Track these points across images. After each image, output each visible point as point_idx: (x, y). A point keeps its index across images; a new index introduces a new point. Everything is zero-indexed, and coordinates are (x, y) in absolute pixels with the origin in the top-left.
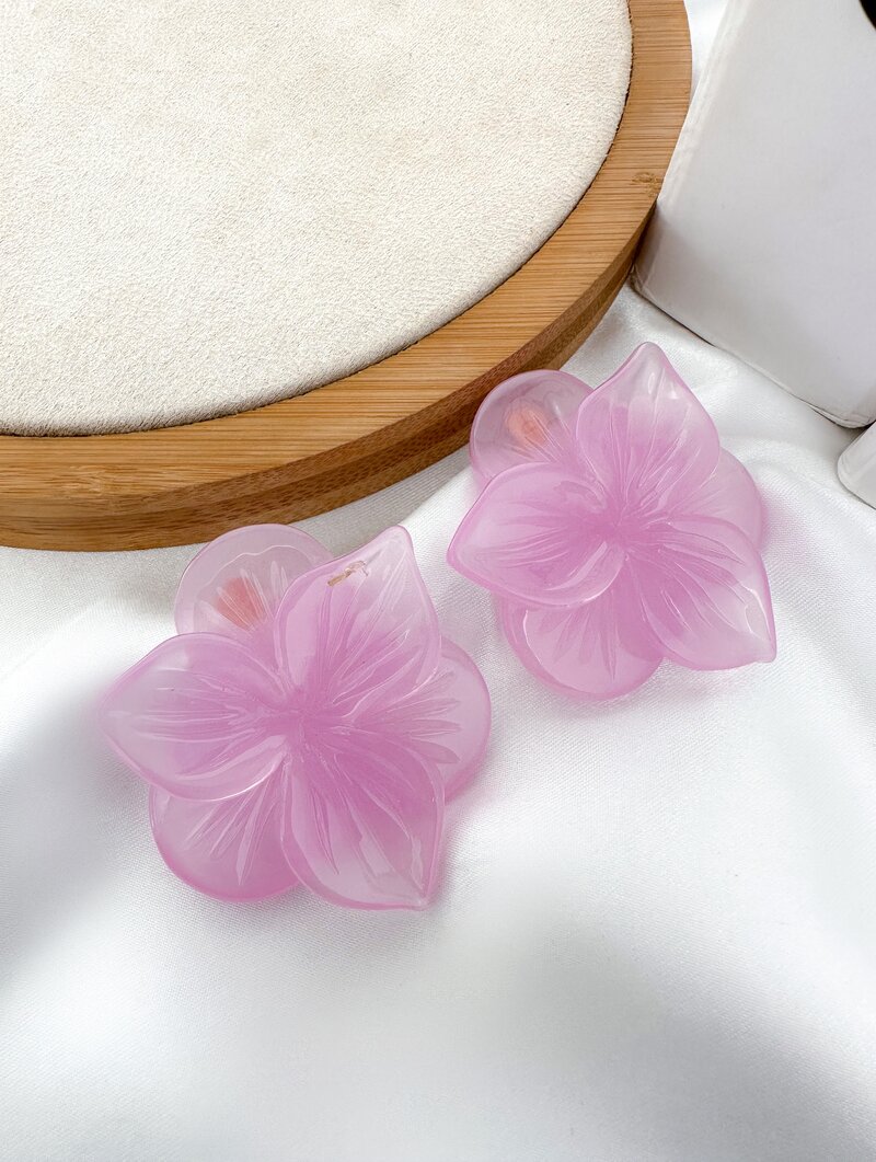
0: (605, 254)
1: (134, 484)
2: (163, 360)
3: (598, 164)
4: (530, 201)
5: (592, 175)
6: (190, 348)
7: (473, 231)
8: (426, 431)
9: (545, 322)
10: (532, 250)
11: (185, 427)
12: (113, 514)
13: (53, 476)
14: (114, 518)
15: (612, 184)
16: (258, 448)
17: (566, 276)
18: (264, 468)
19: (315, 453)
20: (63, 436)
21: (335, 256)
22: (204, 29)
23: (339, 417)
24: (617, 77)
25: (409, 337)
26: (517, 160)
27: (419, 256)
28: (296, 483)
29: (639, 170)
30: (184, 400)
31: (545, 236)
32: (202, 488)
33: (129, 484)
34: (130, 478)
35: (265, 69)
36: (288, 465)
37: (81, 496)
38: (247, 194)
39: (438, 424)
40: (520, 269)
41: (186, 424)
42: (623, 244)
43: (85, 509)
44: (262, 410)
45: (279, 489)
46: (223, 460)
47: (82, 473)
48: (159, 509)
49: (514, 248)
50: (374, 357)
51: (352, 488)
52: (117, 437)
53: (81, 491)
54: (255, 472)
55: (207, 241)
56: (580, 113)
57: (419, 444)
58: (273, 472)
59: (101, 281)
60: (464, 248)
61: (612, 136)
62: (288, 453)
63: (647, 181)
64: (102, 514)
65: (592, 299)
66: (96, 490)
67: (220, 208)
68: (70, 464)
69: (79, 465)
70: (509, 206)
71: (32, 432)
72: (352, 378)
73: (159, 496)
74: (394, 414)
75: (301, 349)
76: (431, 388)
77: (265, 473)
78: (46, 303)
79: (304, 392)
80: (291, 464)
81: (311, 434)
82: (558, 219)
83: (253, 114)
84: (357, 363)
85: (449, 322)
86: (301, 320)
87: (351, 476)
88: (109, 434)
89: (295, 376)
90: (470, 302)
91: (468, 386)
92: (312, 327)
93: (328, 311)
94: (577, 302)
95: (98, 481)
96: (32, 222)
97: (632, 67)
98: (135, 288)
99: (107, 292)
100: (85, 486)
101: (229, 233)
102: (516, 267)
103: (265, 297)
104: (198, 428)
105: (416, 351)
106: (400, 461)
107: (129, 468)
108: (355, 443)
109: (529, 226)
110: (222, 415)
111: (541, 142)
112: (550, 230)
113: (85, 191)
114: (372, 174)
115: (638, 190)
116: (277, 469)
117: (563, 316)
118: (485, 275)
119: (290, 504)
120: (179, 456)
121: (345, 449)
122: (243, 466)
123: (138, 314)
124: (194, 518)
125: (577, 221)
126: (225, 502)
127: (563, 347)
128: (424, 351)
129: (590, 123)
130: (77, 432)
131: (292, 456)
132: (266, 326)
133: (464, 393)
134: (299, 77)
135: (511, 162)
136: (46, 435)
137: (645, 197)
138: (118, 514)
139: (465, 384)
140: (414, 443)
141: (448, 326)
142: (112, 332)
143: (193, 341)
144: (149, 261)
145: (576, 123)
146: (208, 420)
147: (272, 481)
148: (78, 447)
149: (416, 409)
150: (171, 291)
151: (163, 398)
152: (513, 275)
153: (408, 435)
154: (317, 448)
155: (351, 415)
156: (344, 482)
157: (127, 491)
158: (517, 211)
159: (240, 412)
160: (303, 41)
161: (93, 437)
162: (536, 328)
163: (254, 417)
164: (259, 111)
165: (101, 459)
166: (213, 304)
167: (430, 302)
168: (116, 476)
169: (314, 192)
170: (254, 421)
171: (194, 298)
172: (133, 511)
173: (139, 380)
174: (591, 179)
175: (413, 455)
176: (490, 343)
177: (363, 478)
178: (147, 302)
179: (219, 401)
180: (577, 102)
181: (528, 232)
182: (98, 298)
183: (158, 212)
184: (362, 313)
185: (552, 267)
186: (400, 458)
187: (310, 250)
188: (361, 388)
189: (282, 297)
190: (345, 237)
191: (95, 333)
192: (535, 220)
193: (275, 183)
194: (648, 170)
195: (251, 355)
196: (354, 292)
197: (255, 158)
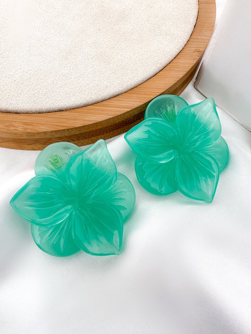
2: (45, 93)
3: (184, 45)
4: (162, 55)
5: (181, 49)
6: (53, 90)
7: (143, 62)
8: (123, 121)
10: (160, 69)
12: (25, 138)
13: (7, 125)
14: (26, 139)
15: (187, 52)
16: (70, 121)
17: (171, 78)
18: (72, 127)
20: (12, 113)
21: (100, 66)
23: (95, 114)
24: (192, 20)
25: (120, 92)
26: (159, 42)
27: (126, 68)
28: (81, 133)
29: (195, 48)
30: (49, 105)
31: (165, 65)
32: (52, 132)
33: (30, 129)
34: (30, 127)
35: (87, 10)
36: (78, 127)
38: (76, 46)
39: (127, 120)
40: (156, 74)
41: (49, 112)
42: (189, 69)
43: (16, 135)
44: (73, 110)
45: (76, 135)
46: (59, 124)
47: (16, 125)
48: (39, 138)
49: (155, 68)
50: (108, 97)
53: (15, 130)
54: (68, 128)
55: (63, 59)
56: (180, 30)
57: (121, 125)
58: (74, 129)
59: (30, 68)
60: (140, 67)
61: (189, 37)
62: (79, 124)
63: (198, 52)
64: (22, 138)
65: (177, 86)
66: (20, 130)
67: (68, 49)
68: (13, 122)
69: (15, 122)
70: (155, 56)
71: (3, 111)
72: (101, 103)
73: (39, 133)
74: (112, 115)
75: (86, 93)
76: (124, 108)
77: (72, 129)
78: (12, 73)
79: (86, 106)
80: (80, 127)
82: (169, 61)
83: (82, 23)
84: (103, 98)
85: (133, 89)
86: (88, 84)
87: (99, 133)
88: (26, 113)
89: (84, 101)
90: (140, 83)
91: (136, 108)
92: (91, 86)
93: (96, 82)
94: (172, 86)
95: (20, 127)
96: (12, 49)
97: (197, 18)
98: (39, 71)
99: (31, 71)
100: (17, 128)
101: (70, 57)
102: (155, 74)
103: (78, 76)
104: (53, 114)
105: (121, 96)
107: (30, 124)
108: (100, 122)
109: (160, 62)
110: (61, 111)
111: (167, 37)
112: (167, 64)
115: (195, 54)
116: (75, 128)
118: (145, 75)
119: (79, 140)
120: (46, 122)
121: (96, 124)
122: (64, 126)
123: (39, 79)
125: (175, 62)
126: (59, 137)
128: (124, 97)
129: (182, 33)
130: (16, 112)
131: (80, 125)
132: (77, 85)
133: (135, 110)
134: (97, 13)
136: (7, 112)
137: (197, 56)
138: (27, 138)
140: (119, 125)
141: (132, 90)
142: (30, 83)
143: (54, 88)
144: (44, 63)
145: (178, 33)
146: (56, 112)
147: (74, 132)
148: (16, 116)
149: (119, 114)
150: (50, 72)
151: (43, 104)
153: (117, 122)
154: (88, 123)
155: (99, 114)
157: (29, 131)
158: (157, 57)
159: (66, 110)
161: (21, 114)
162: (159, 93)
163: (70, 112)
164: (83, 22)
165: (22, 121)
166: (62, 77)
167: (127, 82)
168: (26, 126)
169: (97, 47)
170: (70, 113)
171: (56, 75)
172: (31, 138)
173: (37, 98)
174: (181, 50)
175: (119, 129)
176: (145, 96)
177: (103, 134)
178: (42, 75)
179: (60, 106)
180: (179, 26)
181: (160, 64)
182: (28, 73)
183: (49, 49)
184: (106, 84)
185: (166, 75)
186: (114, 129)
187: (93, 64)
188: (104, 106)
189: (83, 77)
190: (104, 61)
191: (26, 83)
192: (162, 60)
193: (85, 43)
194: (199, 49)
195: (72, 93)
196: (105, 77)
197: (80, 36)
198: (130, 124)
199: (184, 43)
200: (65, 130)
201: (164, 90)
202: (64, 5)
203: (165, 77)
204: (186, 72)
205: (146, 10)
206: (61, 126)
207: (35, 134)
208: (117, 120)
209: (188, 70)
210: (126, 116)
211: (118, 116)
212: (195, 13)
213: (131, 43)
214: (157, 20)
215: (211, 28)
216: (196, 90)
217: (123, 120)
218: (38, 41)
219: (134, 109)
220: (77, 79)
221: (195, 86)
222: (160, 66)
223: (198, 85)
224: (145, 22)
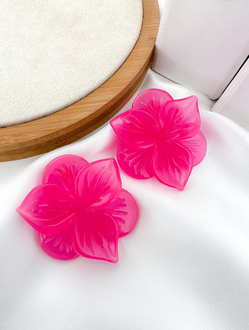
0: (143, 60)
1: (22, 139)
2: (25, 103)
3: (138, 35)
4: (122, 47)
6: (32, 99)
7: (107, 57)
8: (102, 114)
9: (131, 80)
10: (124, 61)
11: (34, 121)
12: (17, 148)
14: (17, 150)
15: (143, 41)
16: (56, 124)
17: (135, 67)
18: (60, 129)
19: (73, 124)
21: (70, 68)
22: (22, 8)
23: (78, 113)
24: (140, 11)
25: (94, 88)
26: (116, 36)
27: (94, 65)
28: (68, 133)
29: (149, 36)
30: (33, 113)
31: (127, 56)
32: (42, 137)
33: (21, 139)
34: (21, 137)
35: (41, 18)
36: (66, 128)
37: (7, 144)
38: (42, 53)
39: (105, 112)
42: (148, 56)
43: (8, 148)
44: (56, 113)
45: (64, 135)
46: (47, 129)
47: (6, 138)
48: (31, 145)
49: (119, 61)
50: (85, 95)
51: (84, 132)
52: (15, 126)
54: (57, 131)
55: (32, 68)
56: (131, 22)
57: (101, 118)
58: (61, 131)
59: (3, 82)
60: (105, 62)
61: (141, 27)
62: (65, 125)
63: (152, 39)
64: (14, 149)
65: (142, 72)
66: (11, 142)
67: (35, 58)
68: (2, 136)
69: (5, 136)
70: (116, 49)
72: (80, 101)
73: (30, 142)
75: (64, 95)
76: (102, 102)
77: (59, 131)
79: (66, 107)
80: (67, 127)
81: (71, 118)
82: (130, 51)
83: (40, 31)
84: (80, 97)
85: (104, 83)
86: (63, 87)
87: (83, 129)
88: (13, 126)
90: (109, 77)
91: (112, 100)
92: (66, 88)
93: (70, 84)
94: (138, 74)
95: (11, 140)
97: (143, 8)
98: (14, 83)
99: (5, 85)
100: (8, 141)
101: (38, 65)
102: (120, 66)
104: (38, 121)
105: (96, 92)
106: (96, 123)
107: (20, 135)
108: (83, 119)
109: (122, 54)
110: (44, 116)
111: (122, 31)
112: (128, 55)
114: (77, 44)
115: (150, 41)
116: (62, 129)
117: (135, 78)
118: (112, 69)
119: (67, 139)
121: (81, 121)
122: (53, 130)
123: (16, 91)
124: (40, 147)
126: (48, 141)
127: (136, 87)
129: (134, 24)
130: (3, 126)
131: (66, 125)
132: (53, 90)
134: (51, 19)
135: (114, 37)
137: (152, 43)
138: (19, 148)
139: (111, 99)
140: (99, 118)
141: (104, 84)
142: (9, 97)
143: (33, 97)
144: (16, 75)
146: (41, 118)
147: (61, 133)
148: (4, 131)
149: (99, 108)
150: (24, 83)
151: (27, 114)
152: (120, 68)
153: (98, 116)
154: (73, 122)
155: (81, 112)
156: (81, 131)
157: (21, 141)
158: (118, 50)
160: (51, 9)
161: (8, 127)
162: (128, 82)
165: (12, 133)
166: (37, 85)
167: (99, 78)
168: (16, 137)
169: (61, 51)
170: (54, 117)
171: (31, 84)
172: (23, 147)
173: (19, 109)
174: (137, 40)
175: (99, 121)
176: (117, 87)
177: (86, 129)
178: (17, 87)
179: (43, 112)
180: (130, 19)
181: (122, 56)
182: (3, 88)
183: (17, 61)
184: (80, 83)
185: (130, 65)
187: (62, 67)
188: (81, 104)
189: (56, 81)
190: (72, 63)
191: (4, 98)
192: (124, 52)
193: (49, 49)
194: (152, 36)
195: (51, 98)
196: (77, 78)
197: (42, 43)
199: (138, 33)
200: (54, 133)
201: (132, 79)
203: (130, 67)
204: (147, 59)
206: (49, 130)
207: (26, 143)
208: (98, 114)
210: (104, 108)
211: (98, 110)
212: (139, 4)
213: (91, 42)
215: (157, 15)
217: (102, 112)
219: (110, 101)
220: (51, 84)
221: (152, 68)
222: (123, 58)
223: (155, 66)
224: (99, 20)
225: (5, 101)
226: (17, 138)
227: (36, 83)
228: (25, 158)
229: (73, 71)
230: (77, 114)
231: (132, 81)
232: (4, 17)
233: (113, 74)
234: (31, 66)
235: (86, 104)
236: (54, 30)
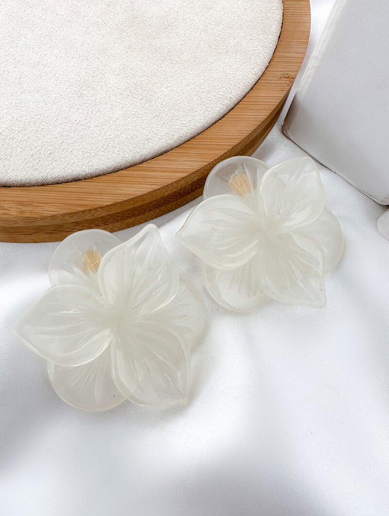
0: (265, 111)
1: (31, 212)
2: (49, 152)
3: (264, 68)
4: (231, 84)
5: (260, 74)
6: (62, 147)
7: (202, 98)
8: (175, 192)
9: (235, 143)
10: (230, 108)
11: (58, 185)
12: (21, 225)
14: (22, 228)
15: (270, 78)
16: (92, 197)
17: (247, 121)
18: (96, 207)
19: (120, 201)
21: (135, 106)
24: (275, 29)
25: (169, 146)
26: (225, 65)
27: (176, 108)
28: (110, 215)
29: (283, 73)
30: (58, 172)
31: (237, 101)
32: (64, 215)
33: (29, 212)
34: (30, 209)
35: (108, 16)
37: (4, 216)
38: (95, 74)
39: (181, 190)
40: (224, 116)
41: (59, 183)
43: (7, 223)
44: (96, 178)
45: (102, 217)
46: (75, 202)
47: (6, 205)
48: (44, 224)
49: (221, 106)
50: (151, 155)
51: (139, 218)
52: (24, 188)
53: (4, 214)
54: (90, 208)
55: (74, 96)
56: (257, 44)
57: (172, 199)
58: (99, 209)
59: (22, 112)
60: (198, 105)
61: (271, 55)
62: (107, 200)
63: (286, 78)
64: (16, 225)
65: (258, 132)
66: (12, 213)
67: (82, 81)
69: (5, 201)
70: (221, 86)
72: (140, 165)
73: (43, 218)
74: (159, 184)
75: (116, 150)
76: (178, 172)
77: (96, 209)
79: (116, 171)
80: (108, 205)
81: (118, 191)
82: (243, 94)
83: (101, 37)
84: (143, 158)
85: (188, 140)
86: (117, 136)
87: (138, 213)
88: (21, 186)
89: (113, 163)
90: (199, 131)
91: (196, 171)
92: (122, 139)
93: (130, 132)
94: (250, 134)
95: (13, 209)
97: (282, 23)
98: (38, 117)
99: (25, 118)
100: (7, 212)
101: (85, 92)
102: (222, 116)
103: (101, 124)
104: (65, 186)
105: (171, 154)
106: (162, 206)
107: (29, 204)
108: (140, 196)
109: (229, 96)
110: (76, 180)
111: (237, 57)
112: (239, 99)
113: (18, 69)
114: (156, 68)
115: (282, 82)
116: (100, 208)
117: (243, 140)
118: (207, 119)
119: (108, 224)
120: (53, 199)
121: (135, 199)
122: (85, 205)
123: (39, 129)
124: (61, 229)
125: (252, 95)
126: (76, 222)
128: (175, 154)
129: (261, 49)
130: (5, 184)
131: (109, 202)
132: (100, 138)
133: (193, 175)
134: (124, 20)
135: (222, 65)
137: (285, 85)
138: (23, 226)
140: (169, 198)
141: (188, 142)
142: (25, 138)
143: (64, 144)
144: (46, 104)
145: (254, 49)
146: (69, 182)
147: (98, 213)
148: (5, 192)
149: (170, 181)
151: (48, 171)
152: (221, 119)
153: (166, 194)
154: (121, 198)
155: (139, 183)
156: (134, 215)
157: (27, 215)
158: (224, 89)
159: (85, 179)
161: (13, 188)
162: (230, 145)
163: (92, 182)
164: (103, 36)
165: (15, 199)
166: (75, 126)
167: (179, 131)
168: (22, 207)
169: (127, 75)
170: (91, 184)
171: (66, 123)
172: (30, 225)
173: (37, 161)
174: (260, 76)
175: (168, 204)
176: (208, 152)
177: (144, 214)
178: (43, 123)
179: (74, 173)
180: (255, 38)
181: (229, 99)
182: (20, 121)
183: (52, 81)
184: (147, 134)
185: (240, 116)
186: (162, 205)
187: (124, 102)
188: (144, 170)
189: (108, 125)
190: (141, 97)
191: (17, 138)
192: (233, 94)
193: (109, 70)
194: (288, 73)
195: (92, 152)
196: (144, 124)
197: (100, 58)
198: (186, 195)
199: (264, 65)
200: (86, 211)
201: (238, 142)
202: (71, 9)
203: (238, 121)
204: (270, 112)
205: (201, 14)
206: (78, 205)
207: (36, 220)
208: (166, 192)
209: (274, 108)
210: (180, 184)
211: (168, 185)
212: (277, 15)
213: (182, 67)
214: (220, 29)
215: (305, 39)
216: (285, 138)
217: (175, 190)
218: (33, 68)
219: (192, 173)
220: (99, 128)
221: (284, 131)
222: (229, 103)
223: (288, 129)
224: (202, 33)
225: (18, 143)
226: (24, 209)
227: (75, 123)
228: (35, 242)
229: (140, 112)
230: (131, 185)
231: (236, 146)
232: (50, 6)
233: (205, 128)
234: (73, 92)
235: (150, 171)
236: (123, 39)
